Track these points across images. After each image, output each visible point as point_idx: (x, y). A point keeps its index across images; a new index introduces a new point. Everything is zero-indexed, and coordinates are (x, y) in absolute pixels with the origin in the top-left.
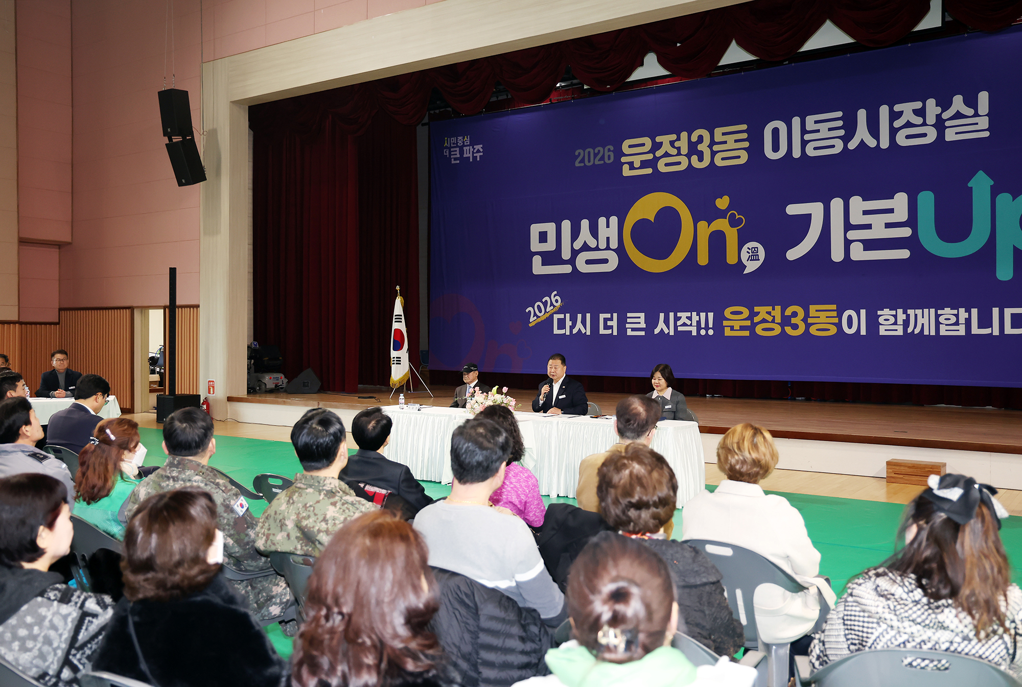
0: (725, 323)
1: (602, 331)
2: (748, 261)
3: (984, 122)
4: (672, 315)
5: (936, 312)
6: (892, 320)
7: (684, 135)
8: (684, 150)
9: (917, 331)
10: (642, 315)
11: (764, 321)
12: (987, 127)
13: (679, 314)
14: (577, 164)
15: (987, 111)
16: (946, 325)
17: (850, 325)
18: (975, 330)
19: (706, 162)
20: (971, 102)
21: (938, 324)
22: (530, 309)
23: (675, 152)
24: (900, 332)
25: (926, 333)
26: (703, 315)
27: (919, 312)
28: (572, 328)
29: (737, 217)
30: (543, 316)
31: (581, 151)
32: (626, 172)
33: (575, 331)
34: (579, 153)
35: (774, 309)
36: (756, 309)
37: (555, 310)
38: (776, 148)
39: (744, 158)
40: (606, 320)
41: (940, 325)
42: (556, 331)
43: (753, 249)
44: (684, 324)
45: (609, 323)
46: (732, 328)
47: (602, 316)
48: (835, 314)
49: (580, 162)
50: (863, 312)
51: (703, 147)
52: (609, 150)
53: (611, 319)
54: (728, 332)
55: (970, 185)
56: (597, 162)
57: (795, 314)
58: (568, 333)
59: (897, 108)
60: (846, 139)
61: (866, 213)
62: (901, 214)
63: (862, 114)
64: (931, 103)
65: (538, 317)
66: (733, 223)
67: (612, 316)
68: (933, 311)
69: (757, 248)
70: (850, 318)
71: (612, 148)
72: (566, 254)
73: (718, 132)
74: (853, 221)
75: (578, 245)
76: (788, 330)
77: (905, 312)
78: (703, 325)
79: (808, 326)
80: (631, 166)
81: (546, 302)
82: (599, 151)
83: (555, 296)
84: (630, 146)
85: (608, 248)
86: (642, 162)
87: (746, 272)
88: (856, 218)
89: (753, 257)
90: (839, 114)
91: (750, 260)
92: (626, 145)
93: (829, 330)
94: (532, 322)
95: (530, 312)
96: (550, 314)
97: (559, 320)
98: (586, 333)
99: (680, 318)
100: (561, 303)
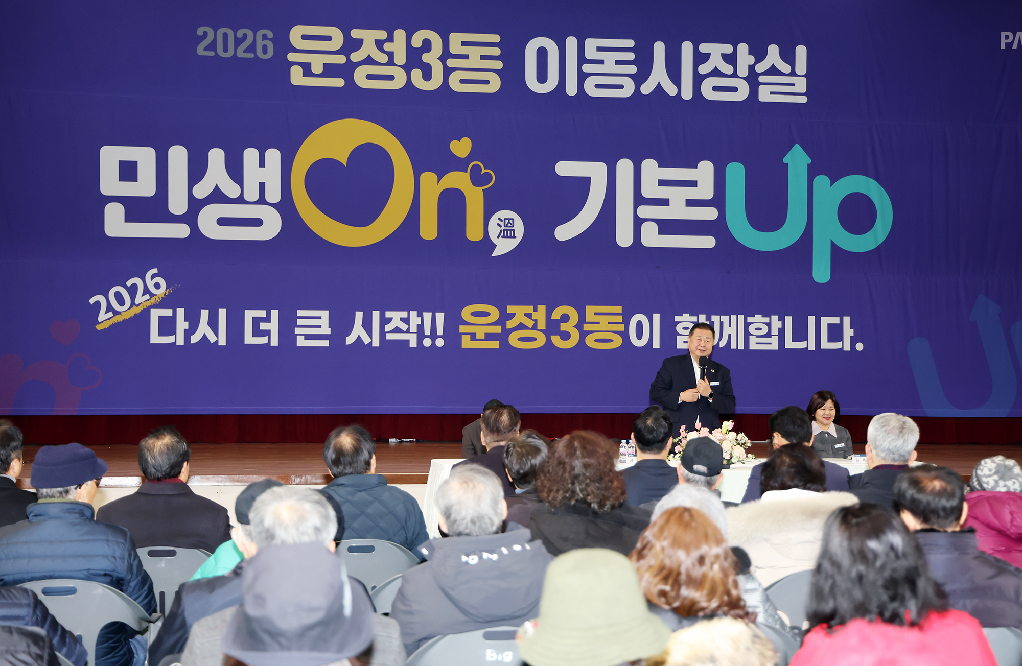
0: (463, 329)
1: (249, 339)
2: (498, 237)
3: (801, 85)
4: (376, 315)
5: (745, 320)
7: (400, 35)
8: (401, 58)
9: (723, 344)
10: (325, 314)
11: (521, 327)
12: (804, 90)
13: (388, 314)
14: (201, 50)
15: (804, 72)
16: (757, 336)
17: (639, 335)
18: (790, 344)
19: (435, 83)
20: (788, 56)
21: (747, 334)
22: (100, 298)
23: (384, 58)
25: (733, 346)
26: (427, 316)
27: (725, 318)
28: (188, 333)
29: (484, 171)
30: (126, 311)
31: (210, 32)
32: (297, 77)
33: (195, 339)
34: (205, 34)
35: (535, 310)
36: (510, 309)
37: (153, 301)
38: (542, 77)
39: (495, 85)
40: (256, 321)
41: (750, 336)
42: (155, 338)
43: (507, 221)
44: (397, 330)
45: (263, 326)
46: (473, 337)
47: (250, 315)
48: (619, 319)
49: (206, 49)
50: (657, 317)
51: (431, 58)
52: (265, 37)
53: (268, 319)
54: (467, 343)
55: (785, 160)
56: (241, 54)
57: (565, 318)
58: (180, 341)
59: (704, 48)
60: (640, 78)
61: (662, 183)
62: (706, 191)
63: (659, 48)
64: (743, 48)
65: (116, 313)
66: (477, 179)
67: (269, 314)
68: (741, 317)
69: (513, 219)
70: (639, 325)
71: (270, 35)
72: (178, 204)
73: (456, 39)
74: (646, 193)
75: (202, 190)
76: (556, 340)
78: (427, 332)
79: (583, 334)
80: (307, 70)
81: (135, 287)
82: (245, 36)
83: (153, 277)
84: (304, 37)
85: (262, 200)
86: (326, 66)
87: (495, 253)
88: (650, 190)
89: (506, 232)
90: (630, 43)
91: (502, 237)
92: (296, 34)
93: (611, 341)
94: (102, 322)
95: (98, 304)
96: (144, 309)
97: (161, 319)
98: (217, 341)
99: (390, 320)
100: (166, 290)
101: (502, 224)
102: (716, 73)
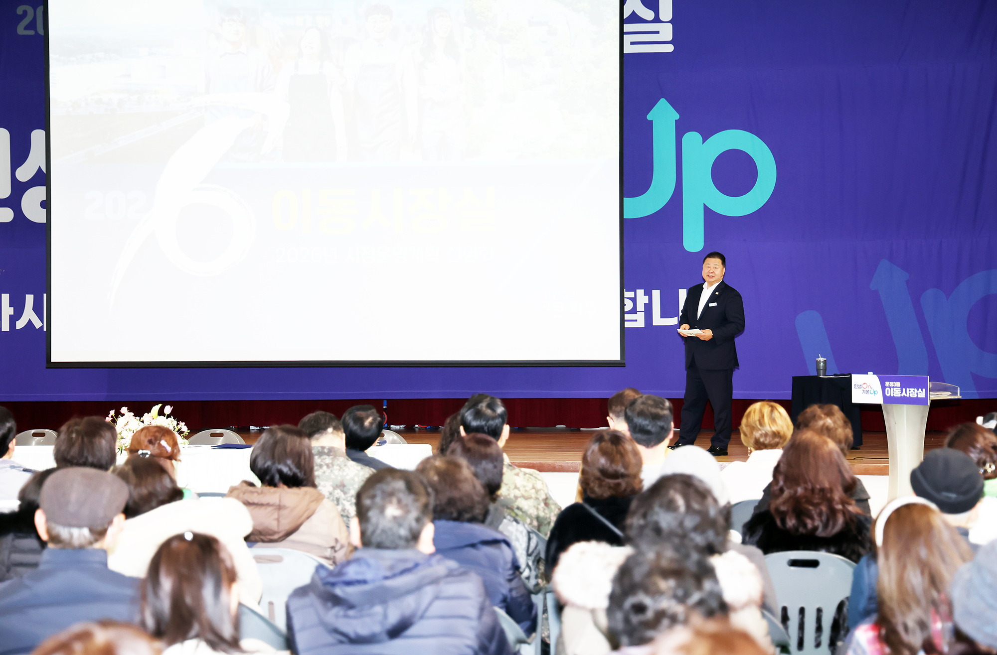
3: (666, 32)
12: (670, 38)
14: (21, 30)
15: (670, 17)
18: (658, 321)
28: (13, 319)
31: (30, 10)
33: (20, 324)
34: (25, 13)
49: (26, 28)
58: (6, 328)
75: (25, 174)
98: (42, 326)
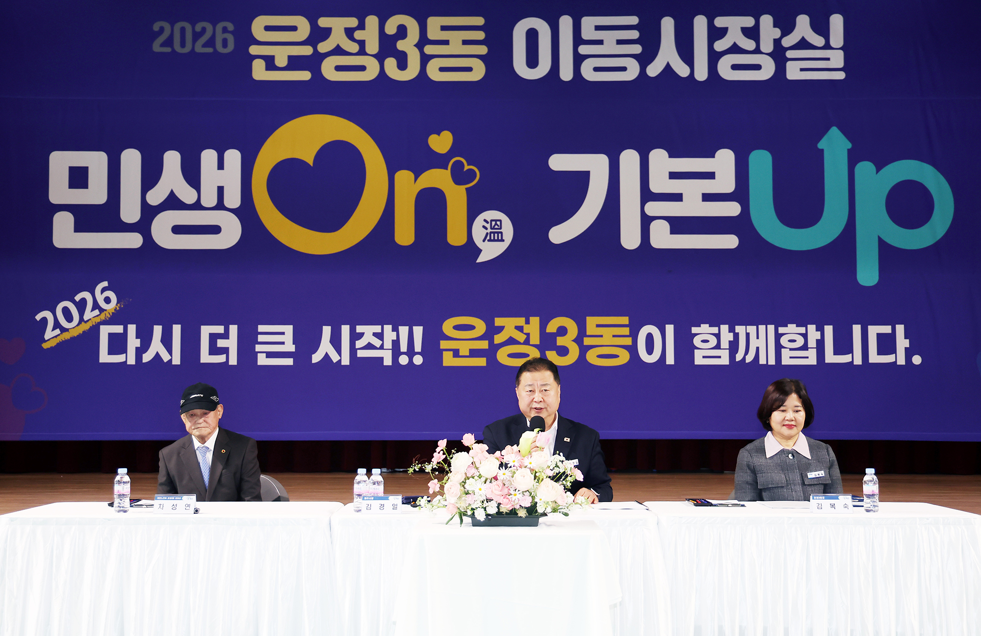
0: (444, 344)
1: (206, 357)
2: (484, 241)
3: (837, 59)
4: (345, 330)
5: (776, 330)
6: (713, 341)
7: (372, 21)
8: (373, 47)
9: (749, 358)
10: (288, 329)
11: (511, 341)
12: (841, 65)
13: (359, 329)
14: (157, 47)
15: (841, 43)
16: (791, 349)
17: (650, 350)
18: (831, 357)
19: (411, 73)
20: (821, 27)
21: (779, 347)
22: (47, 314)
23: (354, 48)
24: (725, 360)
25: (762, 361)
26: (404, 330)
27: (752, 329)
28: (140, 352)
29: (467, 167)
30: (74, 328)
31: (167, 26)
32: (259, 72)
33: (147, 357)
34: (162, 30)
35: (527, 322)
36: (499, 322)
37: (103, 317)
38: (532, 61)
39: (478, 72)
40: (213, 338)
41: (782, 349)
42: (105, 357)
43: (493, 223)
44: (370, 346)
45: (221, 343)
46: (456, 353)
47: (206, 331)
48: (626, 331)
49: (162, 45)
50: (670, 329)
51: (407, 45)
52: (225, 30)
53: (225, 336)
54: (448, 360)
55: (821, 145)
56: (199, 49)
57: (562, 331)
58: (132, 361)
59: (720, 22)
60: (645, 59)
61: (674, 176)
62: (726, 182)
63: (668, 25)
64: (766, 21)
65: (64, 330)
66: (459, 177)
67: (227, 330)
68: (771, 328)
69: (500, 221)
70: (650, 338)
71: (230, 27)
72: (130, 212)
73: (434, 24)
74: (656, 186)
75: (156, 197)
77: (732, 330)
78: (404, 347)
79: (584, 350)
80: (270, 63)
81: (84, 301)
82: (204, 30)
83: (103, 290)
84: (268, 28)
85: (220, 206)
86: (291, 58)
87: (481, 259)
88: (659, 183)
89: (492, 235)
90: (634, 20)
91: (488, 241)
92: (258, 26)
93: (616, 356)
94: (49, 340)
95: (44, 320)
96: (93, 325)
97: (111, 336)
98: (171, 361)
99: (361, 335)
100: (117, 305)
101: (488, 226)
102: (735, 49)
